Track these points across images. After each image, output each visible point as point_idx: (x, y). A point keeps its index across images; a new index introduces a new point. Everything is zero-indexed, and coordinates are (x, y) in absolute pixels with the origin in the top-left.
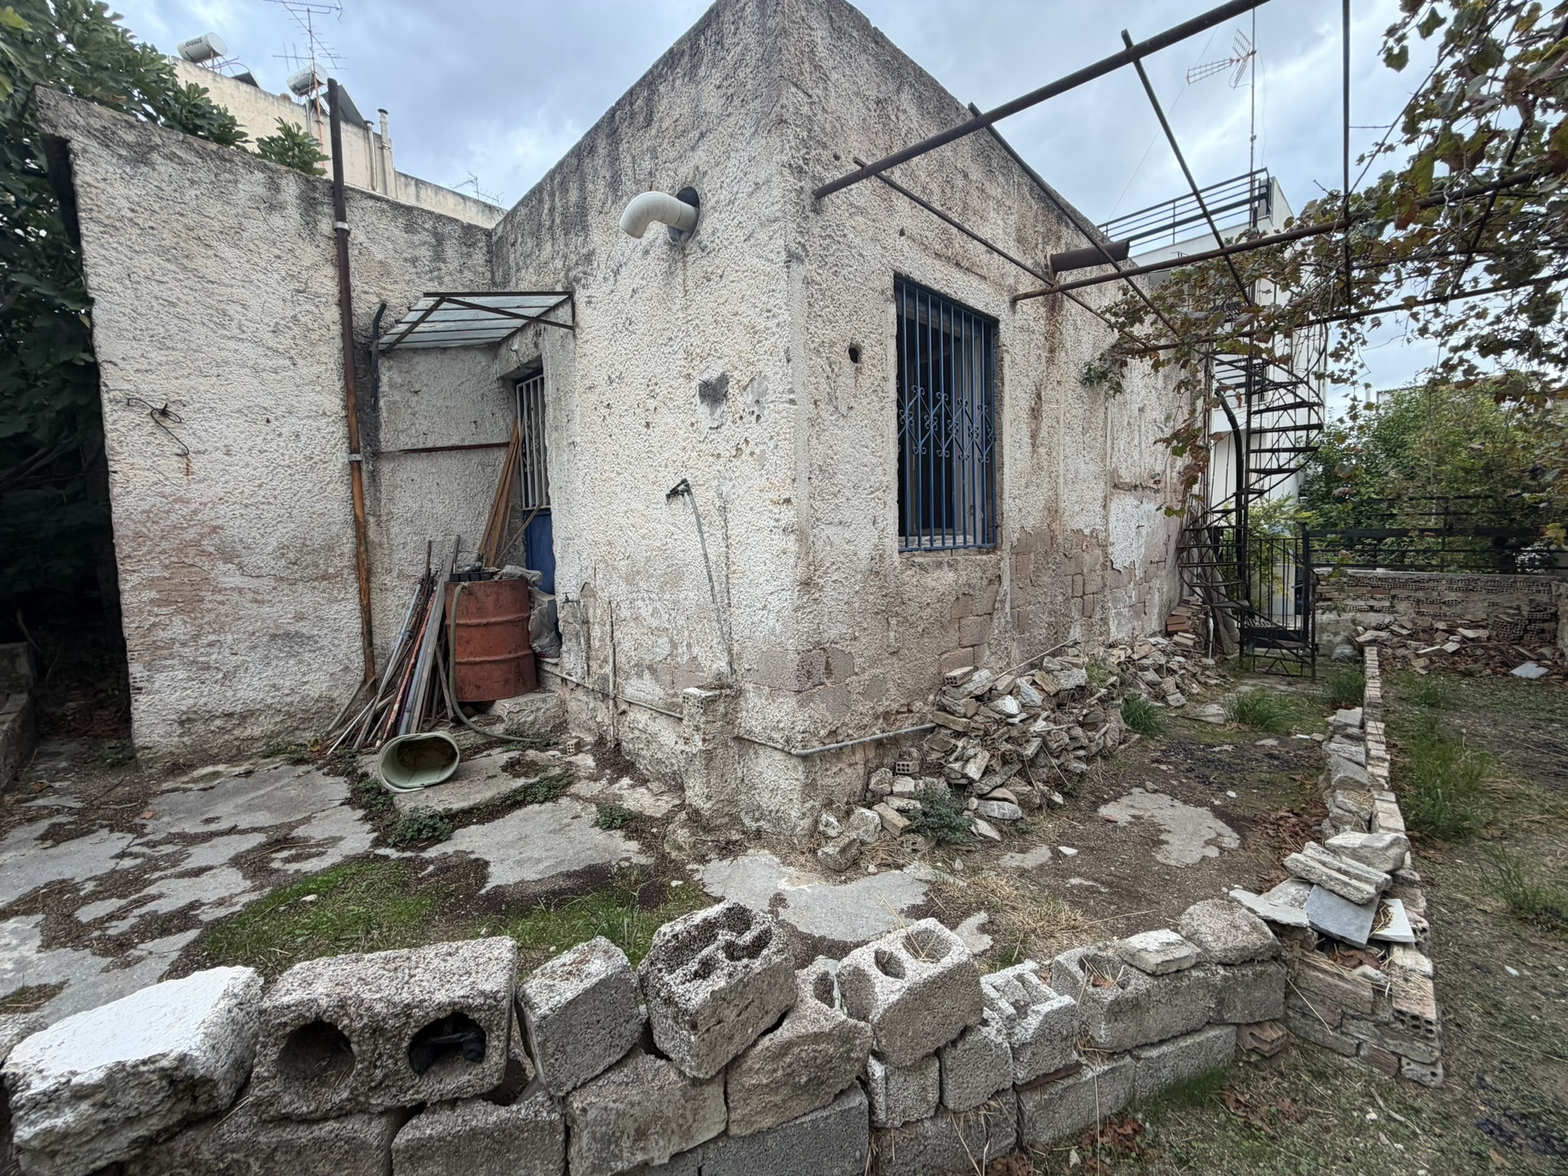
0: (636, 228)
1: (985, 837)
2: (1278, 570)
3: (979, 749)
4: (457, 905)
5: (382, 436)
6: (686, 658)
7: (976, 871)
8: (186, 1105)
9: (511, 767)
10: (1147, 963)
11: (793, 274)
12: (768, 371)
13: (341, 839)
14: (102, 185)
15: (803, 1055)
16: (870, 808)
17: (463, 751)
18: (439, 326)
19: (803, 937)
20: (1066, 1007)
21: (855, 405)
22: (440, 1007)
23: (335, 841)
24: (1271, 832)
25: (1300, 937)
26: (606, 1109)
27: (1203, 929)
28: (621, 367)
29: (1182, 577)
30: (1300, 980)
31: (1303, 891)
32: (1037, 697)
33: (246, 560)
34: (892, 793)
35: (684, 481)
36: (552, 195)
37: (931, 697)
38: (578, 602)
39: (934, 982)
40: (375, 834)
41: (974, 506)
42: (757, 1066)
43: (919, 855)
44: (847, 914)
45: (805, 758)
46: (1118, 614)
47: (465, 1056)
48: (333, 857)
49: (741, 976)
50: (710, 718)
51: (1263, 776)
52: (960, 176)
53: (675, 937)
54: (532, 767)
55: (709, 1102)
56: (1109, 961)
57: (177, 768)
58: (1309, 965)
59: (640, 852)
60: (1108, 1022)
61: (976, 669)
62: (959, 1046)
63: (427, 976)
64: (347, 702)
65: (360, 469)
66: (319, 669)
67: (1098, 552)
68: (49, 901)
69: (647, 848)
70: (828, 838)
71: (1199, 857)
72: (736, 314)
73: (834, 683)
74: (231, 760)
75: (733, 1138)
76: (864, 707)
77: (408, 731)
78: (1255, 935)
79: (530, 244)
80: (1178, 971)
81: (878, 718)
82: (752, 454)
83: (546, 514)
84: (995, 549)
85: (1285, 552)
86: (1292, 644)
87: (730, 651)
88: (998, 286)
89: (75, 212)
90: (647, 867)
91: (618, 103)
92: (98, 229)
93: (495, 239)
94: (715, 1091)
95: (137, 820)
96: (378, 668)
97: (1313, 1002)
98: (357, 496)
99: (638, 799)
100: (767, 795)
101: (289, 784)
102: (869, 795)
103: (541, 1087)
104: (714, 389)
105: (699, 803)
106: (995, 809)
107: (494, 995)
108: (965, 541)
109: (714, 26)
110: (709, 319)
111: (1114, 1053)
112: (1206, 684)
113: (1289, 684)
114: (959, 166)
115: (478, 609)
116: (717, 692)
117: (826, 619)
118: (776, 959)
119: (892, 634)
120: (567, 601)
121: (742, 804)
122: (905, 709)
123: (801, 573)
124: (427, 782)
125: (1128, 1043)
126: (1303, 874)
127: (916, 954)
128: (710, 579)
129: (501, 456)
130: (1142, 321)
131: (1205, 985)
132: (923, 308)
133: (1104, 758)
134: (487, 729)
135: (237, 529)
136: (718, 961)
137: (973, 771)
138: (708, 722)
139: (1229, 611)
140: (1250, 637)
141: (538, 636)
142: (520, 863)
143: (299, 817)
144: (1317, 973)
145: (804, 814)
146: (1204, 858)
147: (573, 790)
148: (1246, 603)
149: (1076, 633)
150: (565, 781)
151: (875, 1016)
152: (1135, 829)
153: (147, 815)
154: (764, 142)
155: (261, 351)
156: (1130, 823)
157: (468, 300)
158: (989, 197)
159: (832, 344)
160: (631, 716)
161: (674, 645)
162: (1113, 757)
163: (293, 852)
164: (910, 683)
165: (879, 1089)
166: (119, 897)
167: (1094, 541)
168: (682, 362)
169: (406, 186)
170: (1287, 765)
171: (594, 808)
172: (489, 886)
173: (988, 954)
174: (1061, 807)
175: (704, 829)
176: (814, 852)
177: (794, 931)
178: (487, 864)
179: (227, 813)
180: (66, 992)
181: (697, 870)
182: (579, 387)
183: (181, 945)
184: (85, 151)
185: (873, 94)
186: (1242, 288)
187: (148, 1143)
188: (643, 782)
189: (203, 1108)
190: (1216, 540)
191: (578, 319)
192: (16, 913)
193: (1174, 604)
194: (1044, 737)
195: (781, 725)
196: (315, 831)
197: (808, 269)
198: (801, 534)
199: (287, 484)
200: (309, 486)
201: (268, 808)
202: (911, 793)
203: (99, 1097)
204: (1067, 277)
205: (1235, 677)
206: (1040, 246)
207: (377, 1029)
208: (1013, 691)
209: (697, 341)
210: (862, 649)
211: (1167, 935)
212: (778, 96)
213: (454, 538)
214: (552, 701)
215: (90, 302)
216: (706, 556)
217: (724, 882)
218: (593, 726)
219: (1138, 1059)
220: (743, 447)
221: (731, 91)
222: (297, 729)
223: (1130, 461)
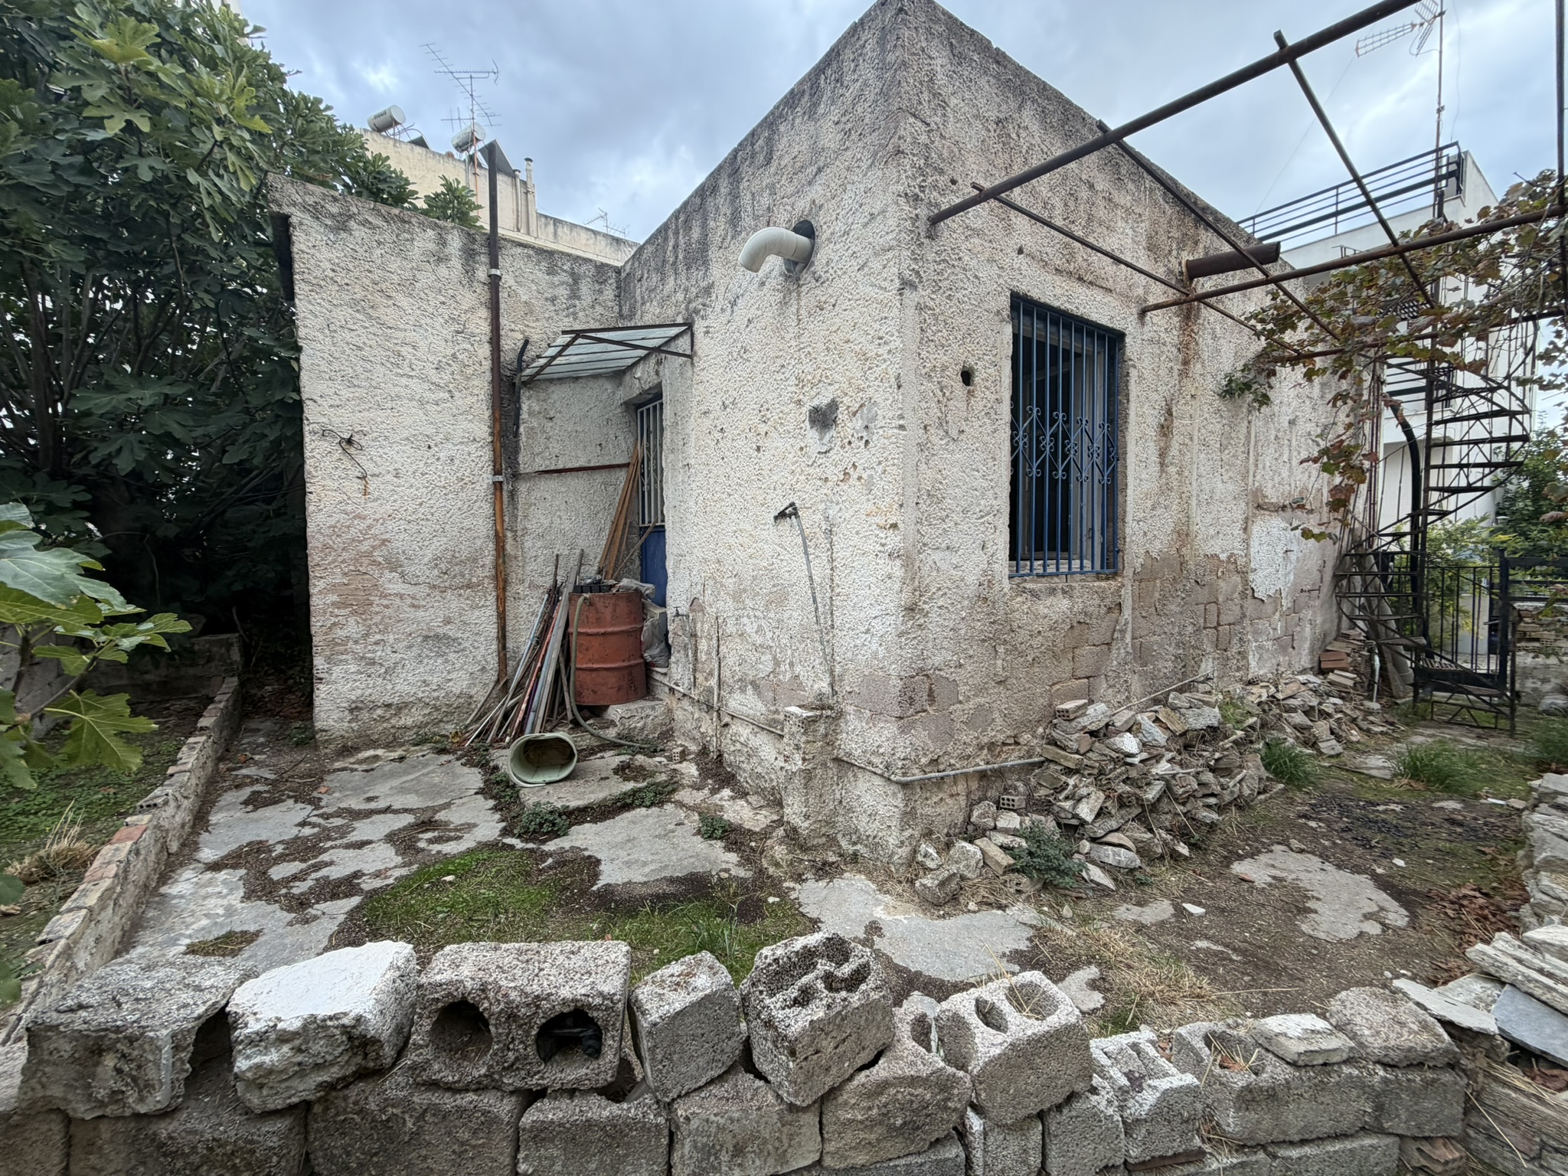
0: (753, 263)
1: (1098, 884)
2: (1466, 601)
3: (1092, 789)
4: (571, 899)
5: (521, 459)
6: (788, 676)
7: (1086, 920)
8: (359, 1059)
9: (622, 770)
10: (1287, 1050)
11: (906, 301)
12: (878, 397)
13: (475, 825)
14: (312, 251)
15: (899, 1096)
16: (971, 842)
17: (579, 752)
18: (574, 359)
19: (899, 970)
20: (1188, 1087)
21: (966, 429)
22: (564, 1002)
23: (470, 827)
24: (1451, 913)
25: (1486, 1045)
26: (707, 1121)
27: (1358, 1020)
28: (735, 393)
29: (1340, 608)
30: (1484, 1096)
31: (1492, 989)
32: (1160, 736)
33: (407, 569)
34: (995, 828)
35: (792, 504)
36: (677, 233)
37: (1040, 730)
38: (688, 616)
39: (1038, 1041)
40: (504, 824)
41: (1092, 529)
42: (853, 1101)
43: (1024, 896)
44: (945, 951)
45: (905, 785)
46: (1260, 647)
47: (584, 1051)
48: (467, 843)
49: (839, 1008)
50: (811, 738)
51: (1441, 845)
52: (1084, 188)
53: (776, 960)
54: (640, 772)
55: (804, 1130)
56: (1240, 1041)
57: (346, 751)
58: (1496, 1079)
59: (740, 864)
60: (1238, 1110)
61: (1091, 702)
62: (1065, 1111)
63: (554, 971)
64: (483, 700)
65: (501, 490)
66: (462, 668)
67: (1237, 579)
68: (249, 858)
69: (747, 861)
70: (927, 870)
71: (1356, 932)
72: (847, 342)
73: (936, 711)
74: (388, 746)
75: (826, 1169)
76: (967, 736)
77: (532, 731)
78: (1425, 1036)
79: (654, 279)
80: (1325, 1064)
81: (982, 748)
82: (860, 478)
83: (660, 531)
84: (1115, 575)
85: (1476, 583)
86: (1484, 690)
87: (832, 672)
88: (1125, 297)
89: (291, 274)
90: (745, 880)
91: (740, 145)
92: (307, 288)
93: (623, 275)
94: (810, 1119)
95: (315, 794)
96: (510, 669)
97: (1502, 1124)
98: (498, 515)
99: (739, 812)
100: (864, 819)
101: (433, 771)
102: (970, 828)
103: (649, 1089)
104: (824, 414)
105: (797, 821)
106: (1109, 855)
107: (610, 997)
108: (1082, 567)
109: (834, 65)
110: (821, 346)
111: (1244, 1146)
112: (1368, 731)
113: (1479, 737)
114: (1084, 177)
115: (598, 619)
116: (818, 713)
117: (930, 645)
118: (875, 996)
119: (999, 662)
120: (678, 615)
121: (840, 826)
122: (1011, 741)
123: (906, 598)
124: (548, 779)
125: (1261, 1137)
126: (1492, 970)
127: (1020, 1008)
128: (815, 601)
129: (622, 476)
130: (1294, 327)
131: (1361, 1085)
132: (1041, 326)
133: (1240, 808)
134: (601, 732)
135: (401, 543)
136: (817, 990)
137: (1086, 811)
138: (808, 742)
139: (1401, 649)
140: (1426, 679)
141: (649, 648)
142: (628, 864)
143: (441, 802)
144: (1507, 1091)
145: (902, 842)
146: (1361, 934)
147: (677, 796)
148: (1423, 641)
149: (1207, 667)
150: (670, 788)
151: (975, 1067)
152: (1276, 892)
153: (323, 790)
154: (880, 173)
155: (426, 386)
156: (1270, 885)
157: (599, 335)
158: (1116, 206)
159: (944, 368)
160: (733, 729)
161: (777, 663)
162: (1250, 807)
163: (436, 834)
164: (1018, 713)
165: (977, 1143)
166: (302, 861)
167: (1232, 567)
168: (794, 389)
169: (546, 225)
170: (1473, 833)
171: (696, 817)
172: (600, 884)
173: (1099, 1013)
174: (1186, 858)
175: (801, 847)
176: (912, 882)
177: (889, 964)
178: (598, 862)
179: (385, 793)
180: (261, 939)
181: (794, 889)
182: (695, 412)
183: (346, 909)
184: (301, 224)
185: (993, 115)
186: (1421, 287)
187: (330, 1087)
188: (744, 795)
189: (372, 1064)
190: (1385, 568)
191: (696, 348)
192: (226, 866)
193: (1329, 639)
194: (1168, 781)
195: (881, 751)
196: (453, 817)
197: (922, 295)
198: (907, 559)
199: (442, 502)
200: (460, 504)
201: (417, 792)
202: (1015, 829)
203: (297, 1042)
204: (1206, 284)
205: (1407, 725)
206: (1174, 253)
207: (511, 1016)
208: (1133, 728)
209: (809, 368)
210: (967, 678)
211: (1310, 1021)
212: (896, 128)
213: (578, 552)
214: (660, 709)
215: (299, 349)
216: (811, 578)
217: (819, 903)
218: (698, 736)
219: (1274, 1157)
220: (851, 471)
221: (849, 125)
222: (441, 721)
223: (1277, 479)
